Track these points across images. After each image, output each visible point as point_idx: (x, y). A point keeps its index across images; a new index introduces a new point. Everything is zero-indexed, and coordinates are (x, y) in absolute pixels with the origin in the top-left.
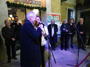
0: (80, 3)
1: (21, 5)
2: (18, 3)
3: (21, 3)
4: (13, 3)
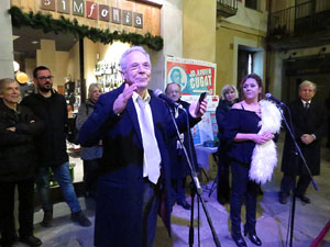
1: (68, 22)
2: (56, 16)
4: (35, 13)
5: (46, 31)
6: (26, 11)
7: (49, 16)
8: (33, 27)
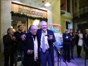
0: (77, 16)
1: (25, 15)
2: (22, 13)
5: (19, 17)
6: (15, 12)
8: (16, 16)
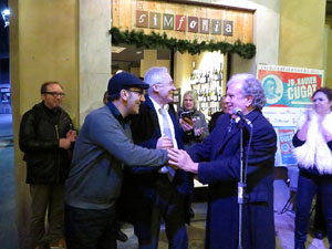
1: (158, 37)
2: (147, 32)
3: (156, 31)
4: (130, 31)
6: (122, 30)
7: (142, 33)
